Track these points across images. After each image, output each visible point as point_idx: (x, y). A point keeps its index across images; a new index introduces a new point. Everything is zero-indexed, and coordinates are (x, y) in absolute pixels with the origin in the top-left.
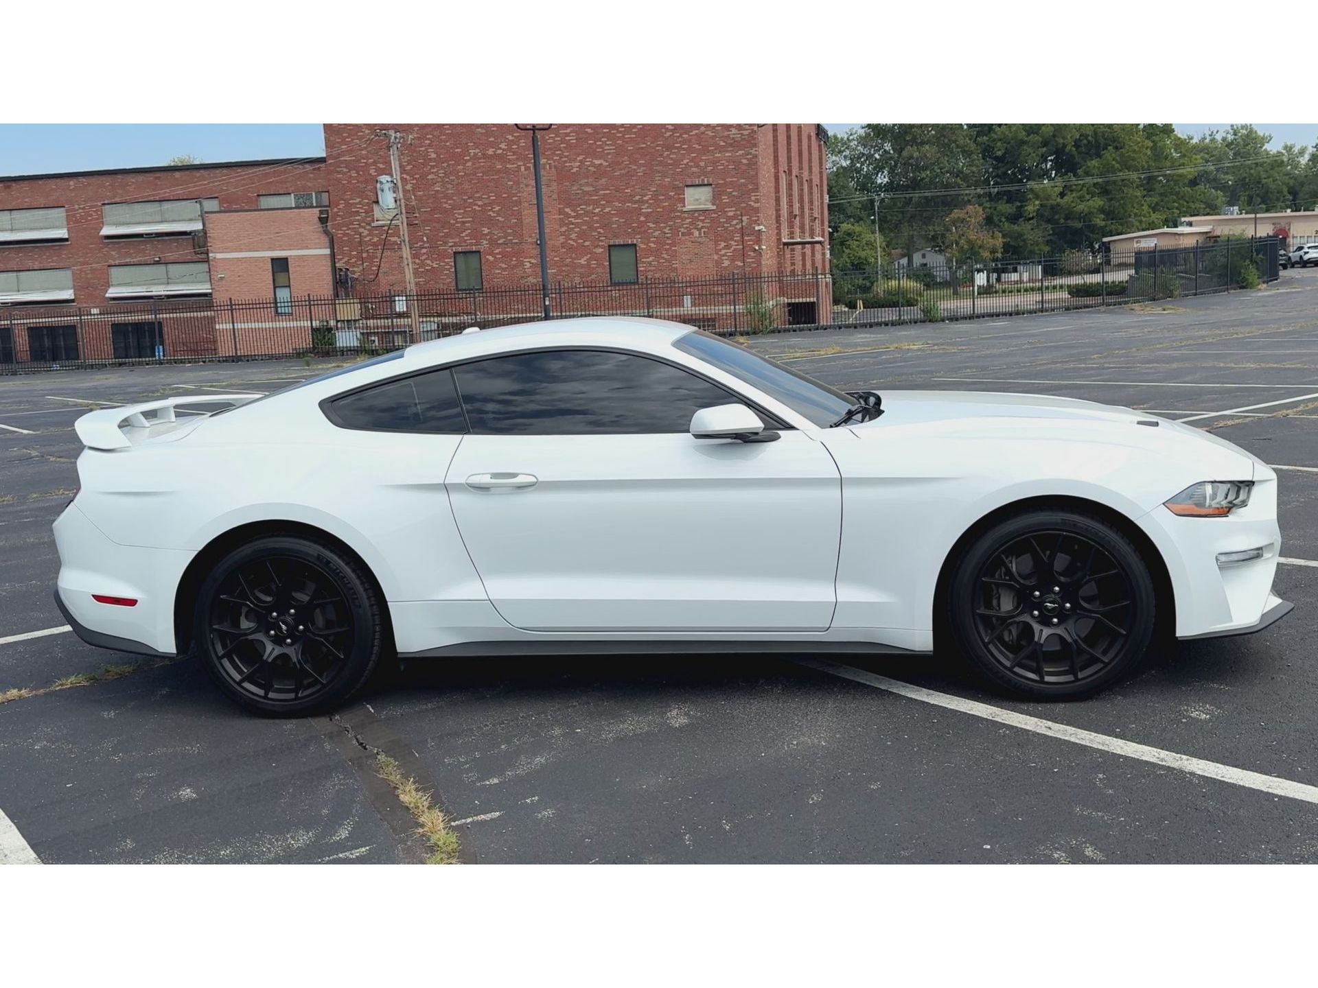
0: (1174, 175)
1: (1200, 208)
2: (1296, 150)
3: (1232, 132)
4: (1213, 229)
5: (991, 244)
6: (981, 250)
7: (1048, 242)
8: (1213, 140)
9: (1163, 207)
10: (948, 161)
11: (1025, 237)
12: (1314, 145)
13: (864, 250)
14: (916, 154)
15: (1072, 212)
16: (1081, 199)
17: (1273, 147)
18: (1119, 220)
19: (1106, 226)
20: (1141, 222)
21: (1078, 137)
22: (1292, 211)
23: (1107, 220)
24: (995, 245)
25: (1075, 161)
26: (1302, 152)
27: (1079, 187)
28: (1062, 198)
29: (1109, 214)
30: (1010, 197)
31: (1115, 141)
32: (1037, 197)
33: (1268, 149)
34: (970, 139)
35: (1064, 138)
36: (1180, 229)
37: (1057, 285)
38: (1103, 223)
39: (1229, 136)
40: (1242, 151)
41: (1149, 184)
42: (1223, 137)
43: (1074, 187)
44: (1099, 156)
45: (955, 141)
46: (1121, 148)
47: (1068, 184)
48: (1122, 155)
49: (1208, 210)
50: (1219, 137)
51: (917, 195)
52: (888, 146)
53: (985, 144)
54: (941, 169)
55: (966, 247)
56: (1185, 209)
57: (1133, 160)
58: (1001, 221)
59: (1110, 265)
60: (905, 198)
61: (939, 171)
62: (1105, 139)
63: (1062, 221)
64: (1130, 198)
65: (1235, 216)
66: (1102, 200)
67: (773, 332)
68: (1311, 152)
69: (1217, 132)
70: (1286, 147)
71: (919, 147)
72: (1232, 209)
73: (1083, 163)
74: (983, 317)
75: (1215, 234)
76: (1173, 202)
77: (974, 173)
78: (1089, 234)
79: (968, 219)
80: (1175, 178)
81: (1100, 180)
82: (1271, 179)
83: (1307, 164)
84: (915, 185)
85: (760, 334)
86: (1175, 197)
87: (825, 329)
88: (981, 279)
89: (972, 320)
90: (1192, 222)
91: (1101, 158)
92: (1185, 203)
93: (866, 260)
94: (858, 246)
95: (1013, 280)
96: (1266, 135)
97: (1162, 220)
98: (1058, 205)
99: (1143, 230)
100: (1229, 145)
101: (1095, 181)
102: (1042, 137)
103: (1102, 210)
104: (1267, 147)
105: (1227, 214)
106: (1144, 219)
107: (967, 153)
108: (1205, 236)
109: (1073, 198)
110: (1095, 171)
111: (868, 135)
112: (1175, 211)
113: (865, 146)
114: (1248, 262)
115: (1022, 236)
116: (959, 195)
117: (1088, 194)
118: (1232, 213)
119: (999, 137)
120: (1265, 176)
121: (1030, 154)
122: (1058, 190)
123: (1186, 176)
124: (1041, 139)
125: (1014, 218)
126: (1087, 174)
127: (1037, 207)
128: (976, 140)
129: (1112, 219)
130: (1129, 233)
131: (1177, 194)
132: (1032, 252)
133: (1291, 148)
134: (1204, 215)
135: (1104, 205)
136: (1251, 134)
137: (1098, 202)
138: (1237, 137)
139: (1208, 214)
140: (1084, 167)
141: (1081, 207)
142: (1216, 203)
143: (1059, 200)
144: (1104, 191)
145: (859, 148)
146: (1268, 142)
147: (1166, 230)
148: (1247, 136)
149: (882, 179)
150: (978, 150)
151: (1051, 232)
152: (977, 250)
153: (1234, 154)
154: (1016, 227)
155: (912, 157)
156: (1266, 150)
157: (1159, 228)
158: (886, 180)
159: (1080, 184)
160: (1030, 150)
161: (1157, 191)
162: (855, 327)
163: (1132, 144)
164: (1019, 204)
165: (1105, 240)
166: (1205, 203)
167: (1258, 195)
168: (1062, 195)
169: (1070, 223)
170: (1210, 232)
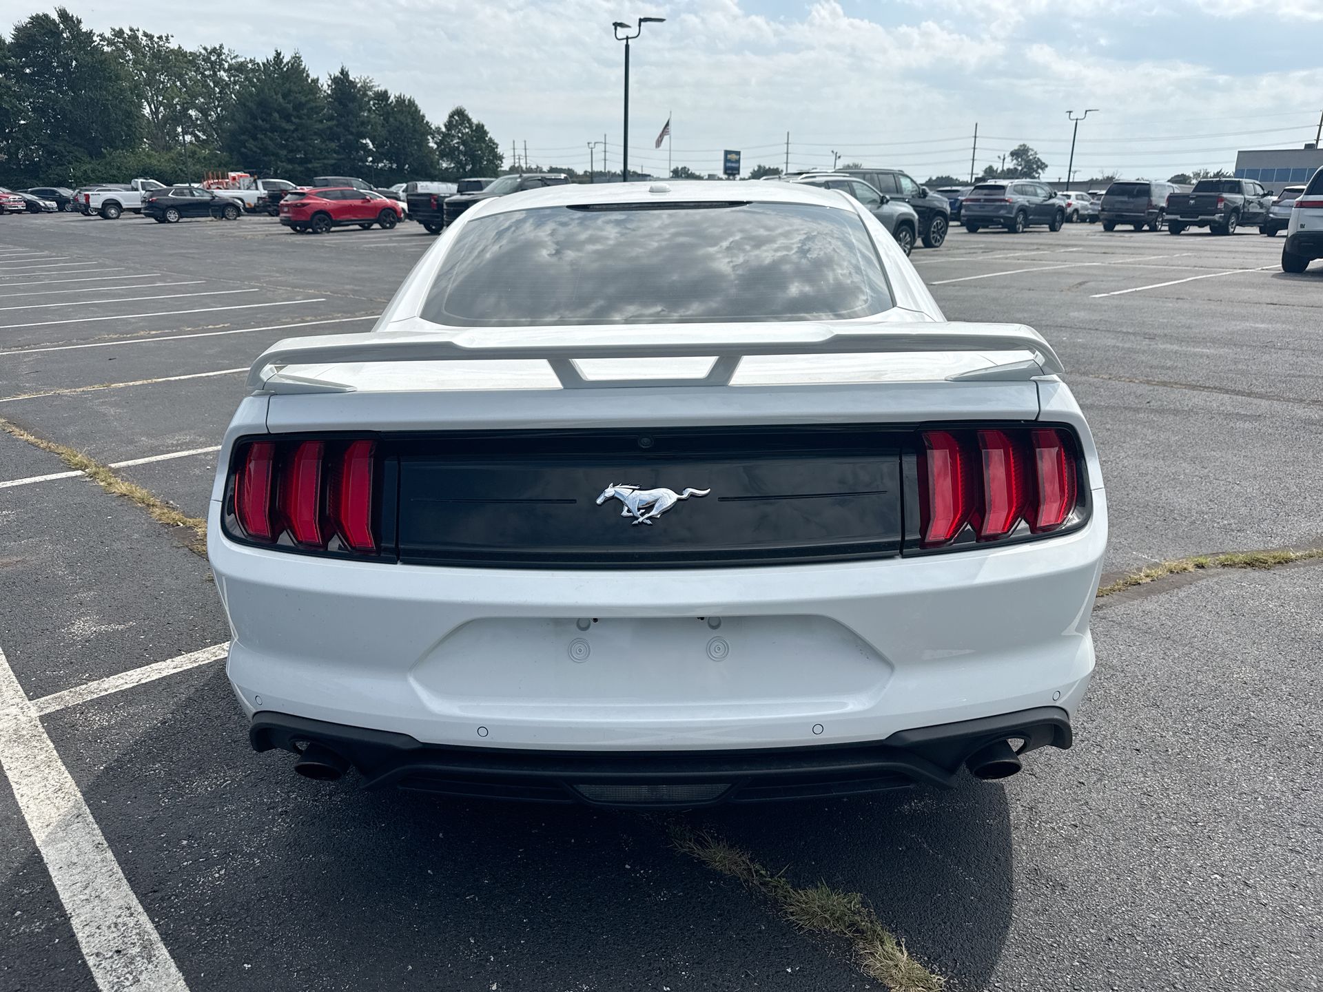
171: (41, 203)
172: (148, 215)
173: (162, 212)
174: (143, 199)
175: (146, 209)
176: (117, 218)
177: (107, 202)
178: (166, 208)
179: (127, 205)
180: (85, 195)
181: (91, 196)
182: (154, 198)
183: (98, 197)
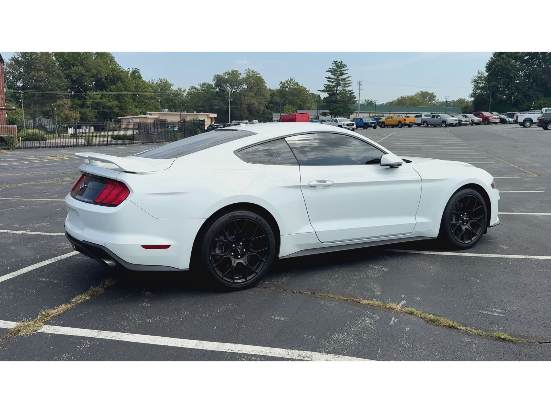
0: (143, 95)
1: (153, 108)
2: (182, 90)
3: (159, 81)
4: (159, 117)
5: (75, 116)
6: (70, 119)
7: (96, 117)
8: (153, 83)
9: (139, 107)
10: (52, 79)
11: (87, 115)
12: (189, 89)
13: (14, 115)
14: (37, 75)
15: (105, 106)
16: (109, 101)
17: (174, 88)
18: (124, 110)
19: (119, 112)
20: (132, 112)
21: (106, 76)
22: (186, 112)
23: (119, 110)
24: (77, 117)
25: (105, 85)
26: (184, 91)
27: (108, 96)
28: (101, 100)
29: (120, 108)
30: (80, 97)
31: (120, 79)
32: (91, 98)
33: (173, 89)
34: (61, 71)
35: (101, 75)
36: (147, 116)
37: (103, 135)
38: (118, 111)
39: (158, 82)
40: (163, 88)
41: (133, 97)
42: (156, 82)
43: (106, 96)
44: (115, 84)
45: (54, 71)
46: (123, 82)
47: (103, 94)
48: (124, 85)
49: (155, 110)
50: (155, 82)
51: (38, 92)
52: (22, 70)
53: (67, 74)
54: (49, 82)
55: (64, 117)
56: (147, 108)
57: (129, 87)
58: (76, 107)
59: (121, 128)
60: (31, 93)
61: (48, 83)
62: (117, 78)
63: (102, 109)
64: (128, 102)
65: (167, 113)
66: (117, 102)
67: (18, 148)
68: (187, 91)
69: (154, 80)
70: (179, 89)
71: (38, 72)
72: (165, 110)
73: (108, 86)
74: (111, 145)
75: (160, 119)
76: (143, 105)
77: (63, 85)
78: (111, 115)
79: (64, 105)
80: (143, 96)
81: (116, 94)
82: (176, 100)
83: (186, 96)
84: (37, 88)
85: (11, 149)
86: (143, 104)
87: (43, 148)
88: (71, 131)
89: (107, 146)
90: (151, 113)
91: (115, 85)
92: (147, 106)
93: (16, 120)
94: (11, 113)
95: (82, 132)
96: (172, 83)
97: (140, 112)
98: (100, 102)
99: (133, 115)
100: (159, 85)
101: (114, 94)
102: (92, 74)
103: (117, 106)
104: (172, 87)
105: (164, 112)
106: (133, 111)
107: (60, 77)
108: (156, 119)
109: (106, 100)
110: (114, 90)
111: (12, 64)
112: (144, 109)
113: (10, 68)
114: (199, 129)
115: (86, 114)
116: (57, 94)
117: (111, 99)
118: (166, 111)
119: (74, 71)
120: (174, 99)
121: (87, 80)
122: (100, 96)
123: (147, 96)
124: (91, 74)
125: (82, 106)
126: (111, 91)
127: (91, 102)
128: (63, 71)
129: (121, 110)
130: (128, 116)
131: (144, 102)
132: (89, 121)
133: (180, 89)
134: (154, 111)
135: (118, 104)
136: (167, 82)
137: (115, 103)
138: (161, 83)
139: (156, 111)
140: (109, 88)
141: (109, 104)
142: (158, 107)
143: (100, 100)
144: (118, 99)
145: (8, 69)
146: (172, 86)
147: (141, 116)
148: (165, 83)
149: (20, 84)
150: (65, 76)
151: (97, 113)
152: (69, 118)
153: (161, 89)
154: (83, 110)
155: (35, 76)
156: (172, 89)
157: (139, 115)
158: (22, 84)
159: (108, 95)
160: (87, 79)
161: (137, 101)
162: (57, 147)
163: (128, 81)
164: (83, 100)
165: (119, 118)
166: (154, 107)
167: (172, 105)
168: (101, 98)
169: (105, 110)
170: (158, 118)
171: (507, 120)
172: (539, 126)
173: (545, 125)
174: (538, 118)
175: (538, 123)
176: (529, 127)
177: (526, 119)
178: (548, 123)
179: (535, 121)
180: (516, 116)
181: (519, 116)
182: (543, 118)
183: (522, 117)
